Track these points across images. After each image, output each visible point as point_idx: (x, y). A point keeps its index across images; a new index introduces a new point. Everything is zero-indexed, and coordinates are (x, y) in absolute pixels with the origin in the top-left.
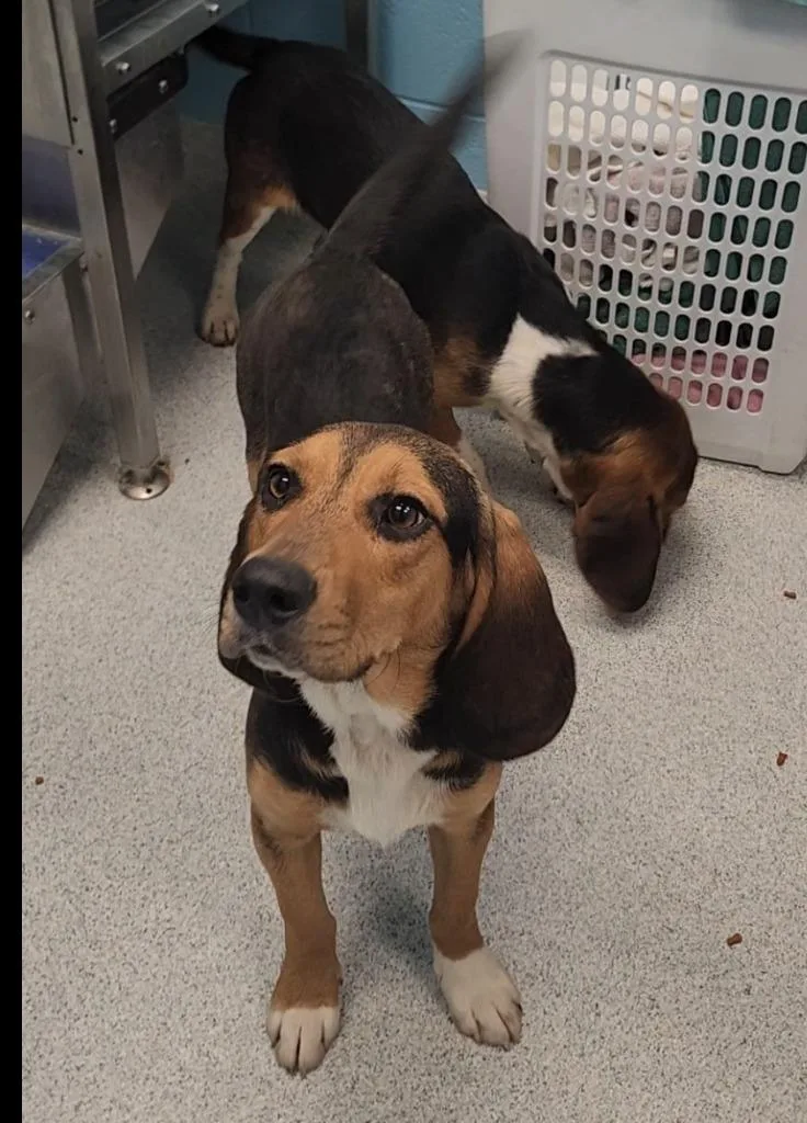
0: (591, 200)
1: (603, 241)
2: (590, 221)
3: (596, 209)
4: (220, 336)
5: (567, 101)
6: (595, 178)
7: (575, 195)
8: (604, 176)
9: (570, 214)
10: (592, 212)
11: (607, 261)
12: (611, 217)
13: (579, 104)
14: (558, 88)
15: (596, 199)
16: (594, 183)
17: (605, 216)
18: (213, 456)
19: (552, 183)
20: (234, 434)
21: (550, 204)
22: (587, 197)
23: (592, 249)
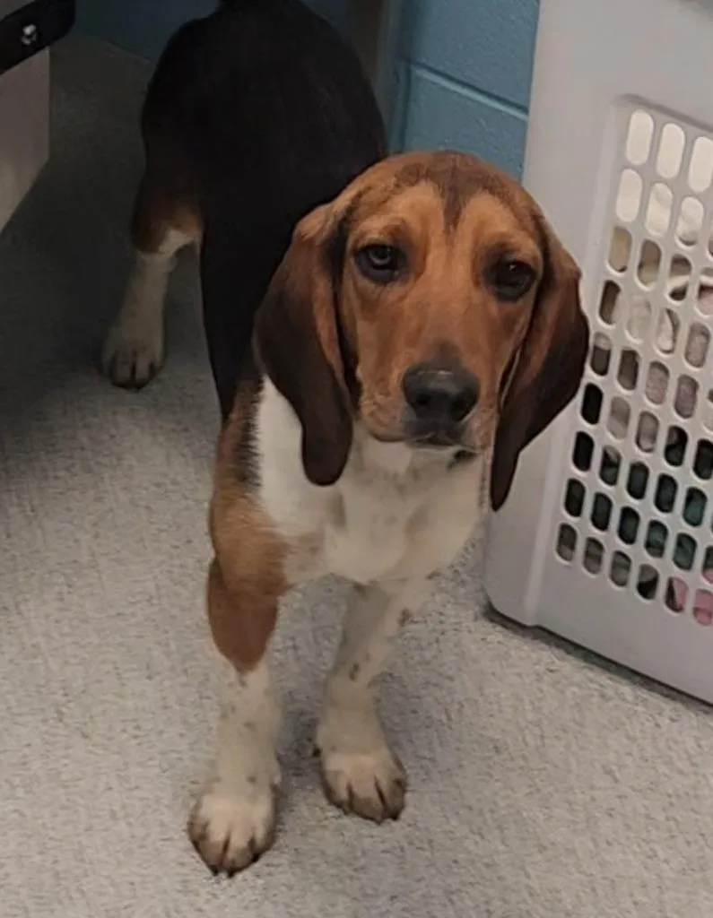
0: (668, 325)
1: (679, 391)
2: (663, 358)
3: (674, 340)
4: (123, 373)
5: (649, 174)
6: (678, 294)
7: (645, 312)
8: (693, 292)
9: (634, 342)
10: (668, 345)
11: (681, 422)
12: (695, 356)
13: (666, 182)
14: (637, 151)
15: (676, 327)
16: (675, 303)
17: (687, 355)
18: (19, 613)
19: (611, 290)
20: (62, 579)
21: (608, 320)
22: (661, 321)
23: (659, 400)
